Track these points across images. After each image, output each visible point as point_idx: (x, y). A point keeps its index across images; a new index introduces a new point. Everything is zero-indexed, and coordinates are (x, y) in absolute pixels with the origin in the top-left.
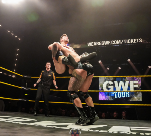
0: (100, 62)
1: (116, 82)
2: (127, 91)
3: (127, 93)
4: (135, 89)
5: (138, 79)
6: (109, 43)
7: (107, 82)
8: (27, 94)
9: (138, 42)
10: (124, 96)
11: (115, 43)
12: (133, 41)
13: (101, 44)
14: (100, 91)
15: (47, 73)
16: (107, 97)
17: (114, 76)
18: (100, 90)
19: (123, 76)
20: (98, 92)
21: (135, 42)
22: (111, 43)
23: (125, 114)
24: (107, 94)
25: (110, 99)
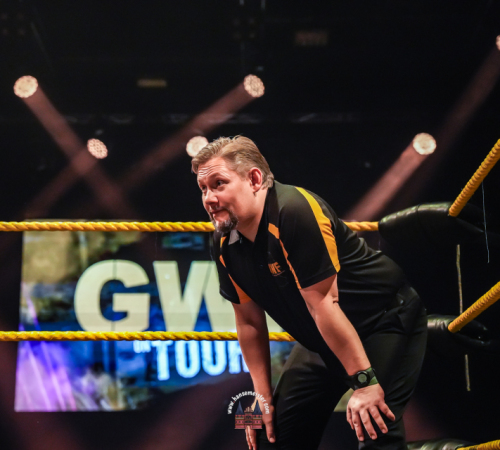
0: (26, 87)
1: (166, 271)
16: (85, 381)
18: (29, 328)
20: (14, 345)
24: (86, 352)
25: (113, 398)
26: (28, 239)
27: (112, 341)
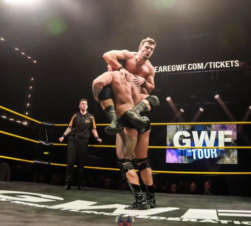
0: (168, 99)
1: (195, 133)
2: (213, 147)
3: (214, 151)
4: (226, 144)
5: (232, 128)
6: (184, 67)
7: (180, 133)
8: (46, 153)
9: (232, 66)
10: (207, 156)
11: (194, 69)
12: (225, 64)
13: (170, 70)
14: (169, 147)
15: (83, 118)
16: (179, 157)
17: (193, 123)
19: (207, 123)
20: (165, 150)
21: (227, 66)
22: (187, 68)
23: (209, 186)
24: (180, 152)
25: (185, 161)
26: (168, 129)
27: (185, 150)
